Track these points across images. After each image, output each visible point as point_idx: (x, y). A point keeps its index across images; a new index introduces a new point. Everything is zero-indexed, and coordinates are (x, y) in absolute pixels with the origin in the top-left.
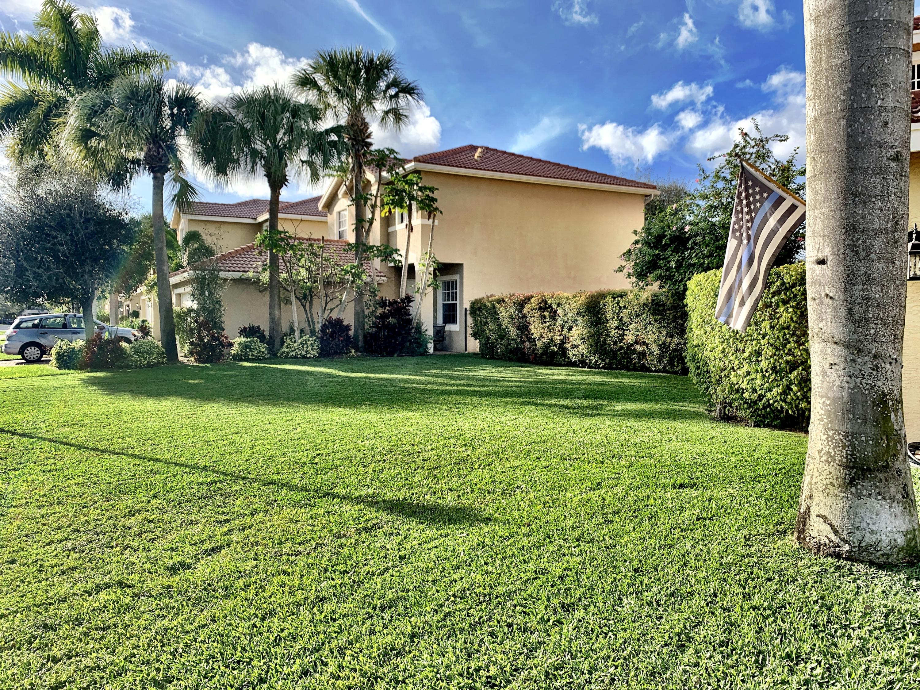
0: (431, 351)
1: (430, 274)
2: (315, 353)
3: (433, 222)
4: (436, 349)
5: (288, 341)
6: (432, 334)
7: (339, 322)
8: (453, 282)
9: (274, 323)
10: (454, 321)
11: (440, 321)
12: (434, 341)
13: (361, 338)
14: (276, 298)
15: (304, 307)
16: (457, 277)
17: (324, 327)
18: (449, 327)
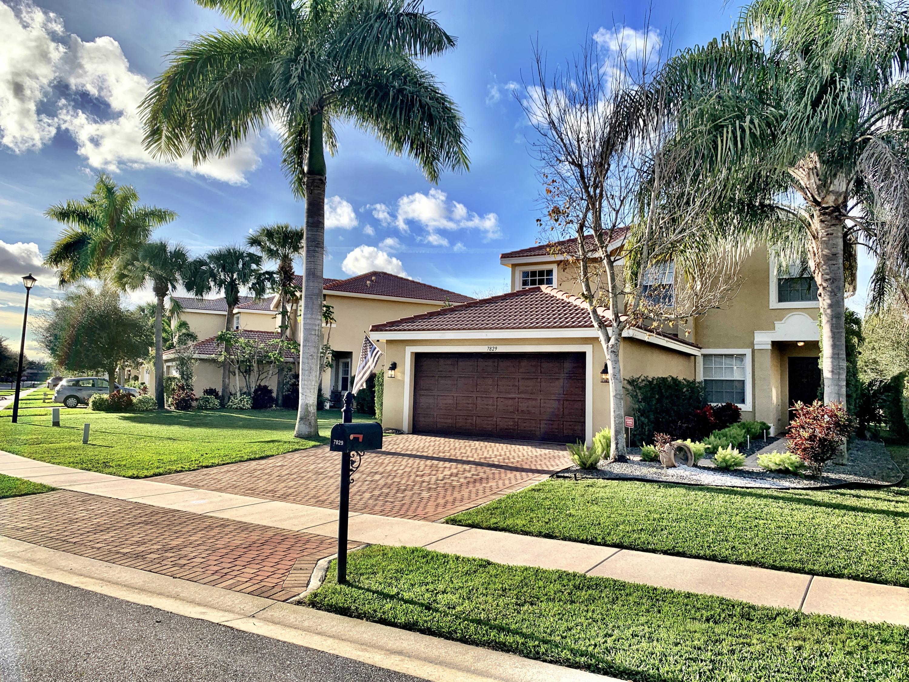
0: (327, 408)
2: (249, 406)
3: (331, 325)
4: (331, 407)
5: (232, 398)
6: (330, 397)
7: (266, 387)
8: (346, 363)
9: (225, 387)
13: (280, 398)
14: (227, 372)
15: (245, 377)
16: (349, 360)
17: (256, 391)
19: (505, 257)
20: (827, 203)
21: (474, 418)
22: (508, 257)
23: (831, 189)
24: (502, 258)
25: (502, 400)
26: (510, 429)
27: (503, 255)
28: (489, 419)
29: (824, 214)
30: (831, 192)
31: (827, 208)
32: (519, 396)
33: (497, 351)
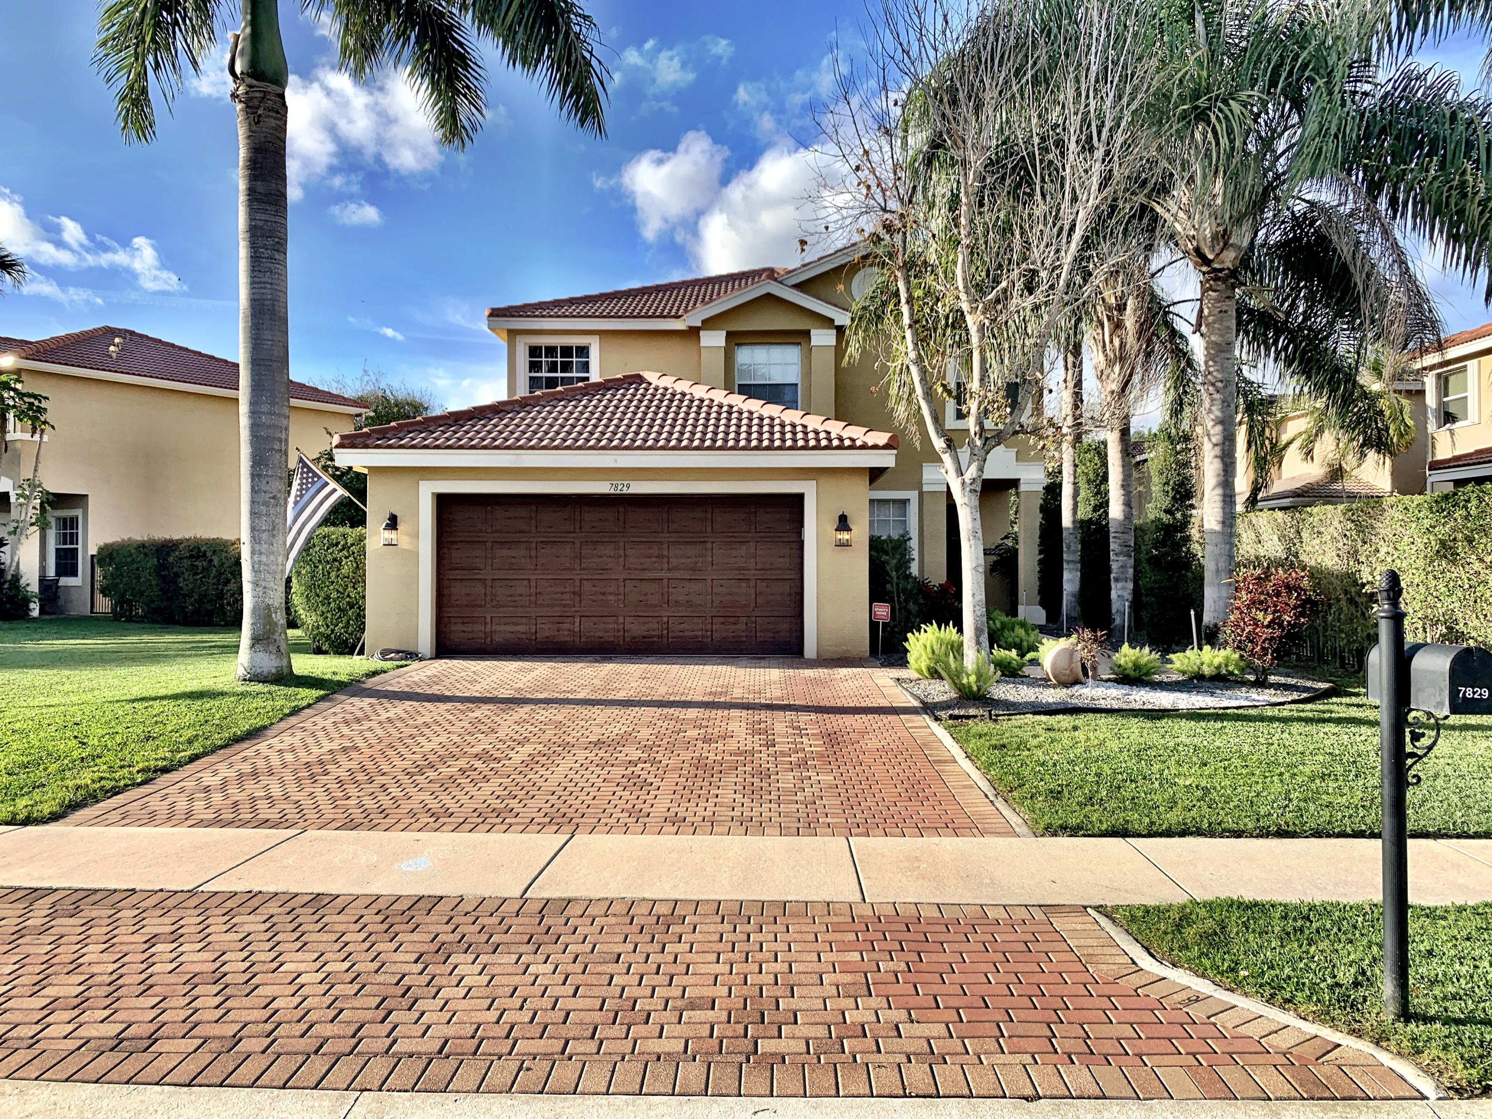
0: (35, 613)
1: (34, 508)
3: (41, 437)
4: (42, 611)
6: (37, 590)
8: (72, 519)
10: (74, 574)
11: (51, 572)
12: (40, 600)
16: (78, 512)
18: (64, 581)
19: (498, 316)
20: (1223, 262)
21: (577, 620)
22: (505, 316)
23: (1231, 242)
24: (491, 315)
25: (634, 583)
26: (653, 637)
27: (493, 310)
28: (610, 620)
29: (1216, 279)
30: (1232, 245)
31: (1221, 270)
32: (670, 575)
33: (631, 491)
